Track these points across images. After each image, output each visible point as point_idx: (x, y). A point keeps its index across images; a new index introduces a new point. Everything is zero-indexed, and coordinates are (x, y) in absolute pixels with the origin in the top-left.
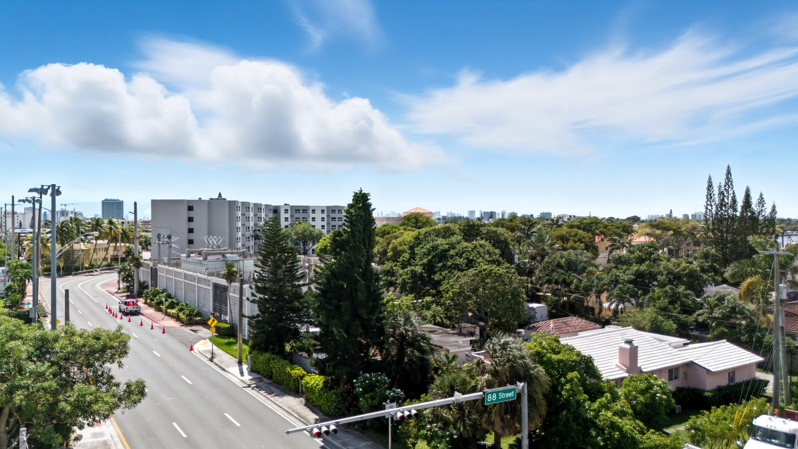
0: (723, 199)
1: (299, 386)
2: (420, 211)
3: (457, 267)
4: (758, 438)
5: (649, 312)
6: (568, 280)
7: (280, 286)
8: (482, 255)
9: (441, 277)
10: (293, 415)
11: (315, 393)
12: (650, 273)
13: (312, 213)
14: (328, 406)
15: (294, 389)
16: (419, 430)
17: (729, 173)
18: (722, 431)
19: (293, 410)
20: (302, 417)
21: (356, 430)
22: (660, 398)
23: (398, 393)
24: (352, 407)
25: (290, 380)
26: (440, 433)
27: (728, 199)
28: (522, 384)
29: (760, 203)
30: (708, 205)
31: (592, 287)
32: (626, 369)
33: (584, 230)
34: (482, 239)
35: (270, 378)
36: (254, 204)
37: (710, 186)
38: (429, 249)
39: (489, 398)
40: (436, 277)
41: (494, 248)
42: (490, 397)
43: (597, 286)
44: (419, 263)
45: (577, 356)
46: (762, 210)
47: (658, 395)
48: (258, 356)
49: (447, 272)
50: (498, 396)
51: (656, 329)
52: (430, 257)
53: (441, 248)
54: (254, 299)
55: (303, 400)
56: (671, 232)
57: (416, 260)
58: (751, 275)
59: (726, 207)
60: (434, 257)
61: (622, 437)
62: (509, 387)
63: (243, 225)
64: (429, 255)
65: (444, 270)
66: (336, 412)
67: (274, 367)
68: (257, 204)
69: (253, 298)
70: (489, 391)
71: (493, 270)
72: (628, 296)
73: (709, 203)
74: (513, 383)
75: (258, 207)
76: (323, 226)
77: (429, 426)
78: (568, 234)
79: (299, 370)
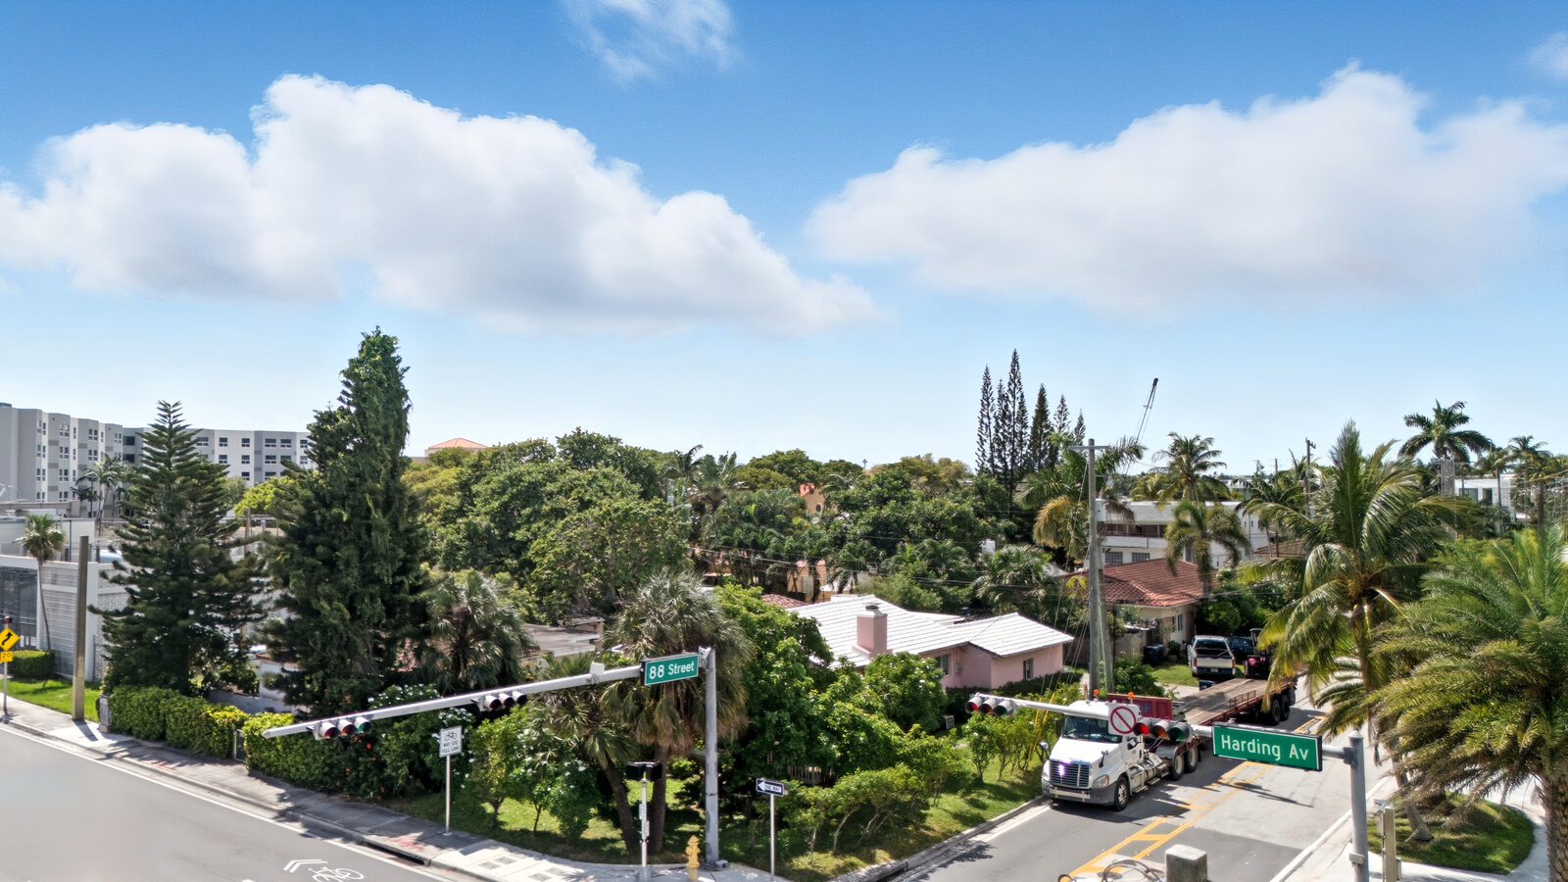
0: (1006, 406)
1: (232, 743)
2: (464, 445)
3: (559, 513)
4: (1072, 735)
5: (899, 581)
6: (762, 541)
7: (183, 546)
8: (609, 492)
9: (529, 535)
10: (224, 794)
11: (275, 745)
12: (898, 520)
13: (221, 445)
14: (306, 765)
15: (220, 748)
16: (510, 769)
17: (1015, 361)
18: (1019, 730)
19: (223, 786)
20: (246, 795)
21: (369, 801)
22: (926, 687)
23: (461, 716)
24: (363, 756)
25: (211, 733)
26: (551, 768)
27: (1014, 407)
28: (709, 649)
29: (1061, 412)
30: (983, 415)
31: (803, 549)
32: (868, 652)
33: (781, 471)
34: (607, 465)
35: (162, 737)
36: (81, 421)
37: (987, 384)
38: (503, 482)
39: (652, 672)
40: (520, 535)
41: (629, 482)
42: (654, 672)
43: (811, 548)
44: (483, 510)
45: (793, 620)
46: (1064, 425)
47: (921, 681)
48: (129, 695)
49: (541, 524)
50: (667, 670)
51: (910, 604)
52: (505, 498)
53: (527, 478)
54: (119, 576)
55: (244, 768)
56: (923, 479)
57: (475, 506)
58: (1055, 494)
59: (1010, 420)
60: (513, 497)
61: (870, 741)
62: (685, 654)
63: (52, 466)
64: (503, 493)
65: (535, 521)
66: (325, 774)
67: (169, 712)
68: (87, 421)
69: (118, 572)
70: (653, 660)
71: (631, 509)
72: (862, 559)
73: (984, 413)
74: (692, 646)
75: (90, 429)
76: (246, 474)
77: (529, 759)
78: (754, 479)
79: (231, 711)
